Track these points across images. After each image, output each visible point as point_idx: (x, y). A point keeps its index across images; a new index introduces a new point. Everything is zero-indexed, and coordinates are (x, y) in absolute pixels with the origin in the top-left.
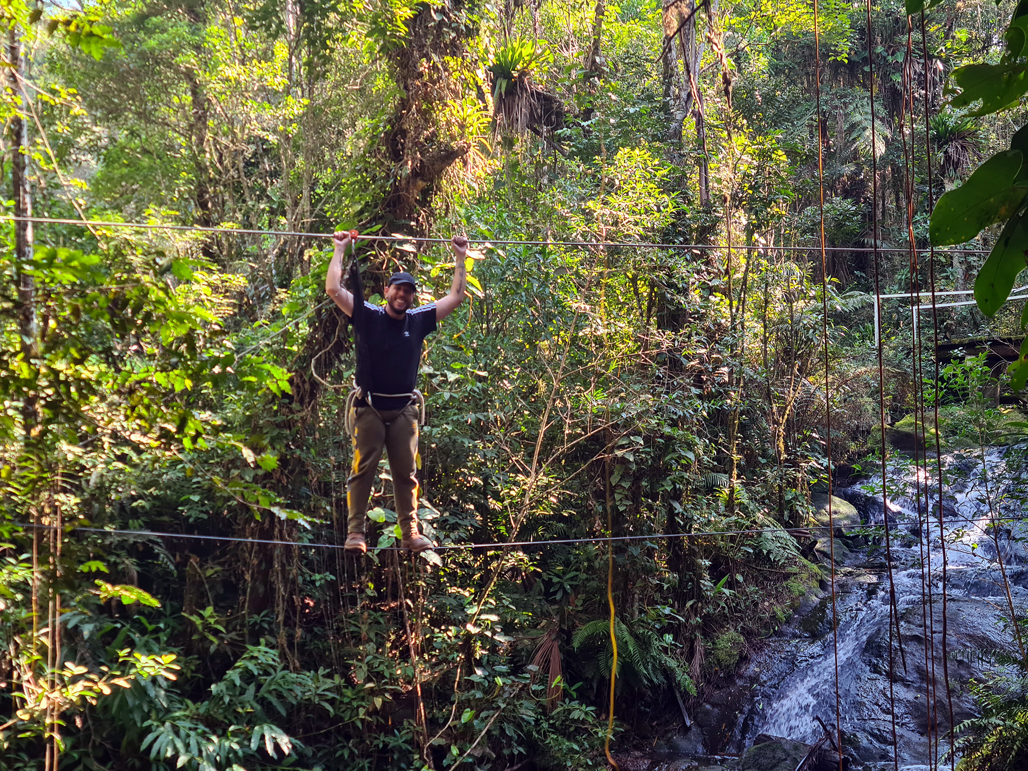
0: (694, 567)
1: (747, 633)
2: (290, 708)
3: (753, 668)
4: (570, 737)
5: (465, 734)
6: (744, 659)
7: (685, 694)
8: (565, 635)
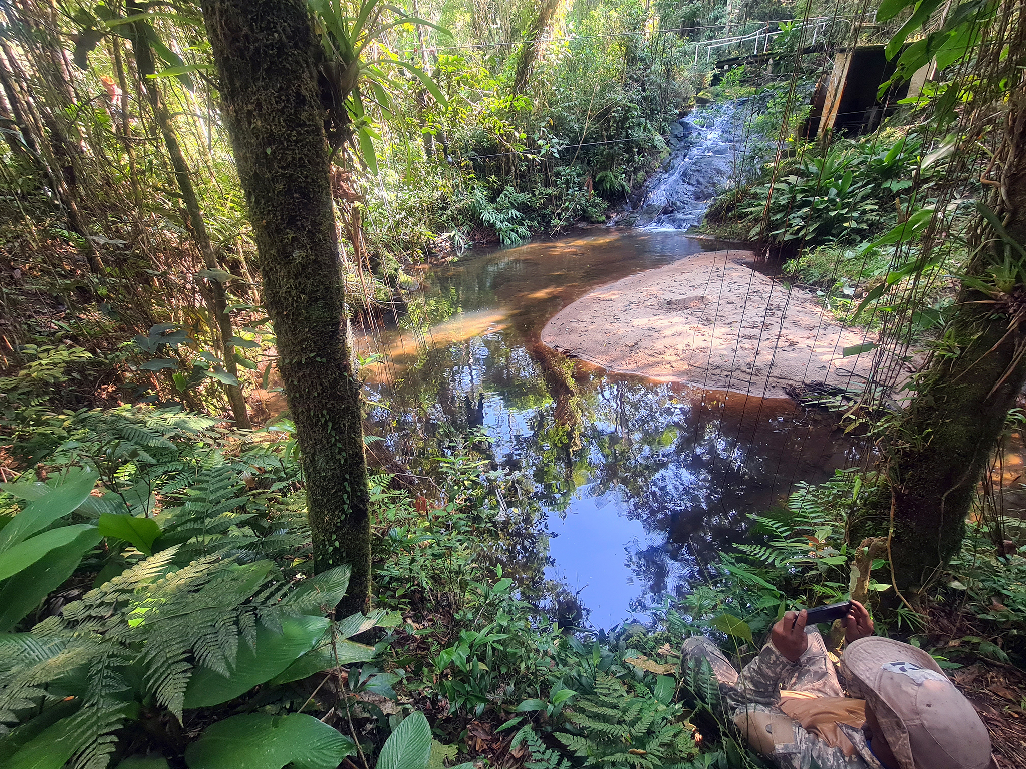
0: (632, 151)
1: (647, 172)
2: (518, 204)
3: (648, 183)
4: (594, 207)
5: (567, 209)
6: (645, 180)
7: (627, 193)
8: (594, 177)
